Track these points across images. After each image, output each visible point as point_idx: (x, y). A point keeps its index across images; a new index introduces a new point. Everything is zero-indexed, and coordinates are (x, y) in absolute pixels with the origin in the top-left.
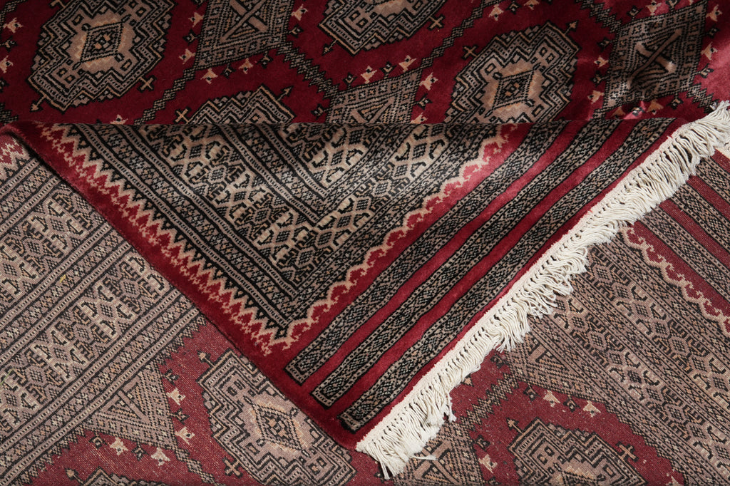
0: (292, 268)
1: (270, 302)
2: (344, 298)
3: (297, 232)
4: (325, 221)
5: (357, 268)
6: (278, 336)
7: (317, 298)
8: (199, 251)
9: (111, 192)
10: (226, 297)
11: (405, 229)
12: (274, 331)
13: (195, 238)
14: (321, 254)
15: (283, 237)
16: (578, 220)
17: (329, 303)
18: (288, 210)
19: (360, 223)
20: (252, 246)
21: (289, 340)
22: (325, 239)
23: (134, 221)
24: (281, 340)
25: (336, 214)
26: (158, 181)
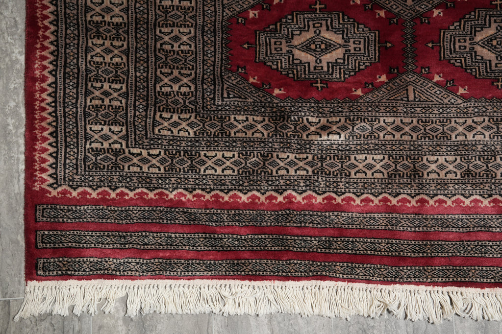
0: (94, 158)
1: (65, 164)
2: (104, 200)
3: (115, 142)
4: (135, 151)
5: (126, 191)
6: (51, 185)
7: (90, 186)
8: (55, 102)
9: (43, 28)
10: (45, 139)
11: (171, 196)
12: (51, 181)
13: (60, 93)
14: (116, 166)
15: (106, 138)
16: (263, 280)
17: (94, 195)
18: (123, 126)
19: (152, 170)
20: (85, 126)
21: (54, 193)
22: (126, 160)
23: (39, 54)
24: (50, 189)
25: (145, 153)
26: (73, 46)
